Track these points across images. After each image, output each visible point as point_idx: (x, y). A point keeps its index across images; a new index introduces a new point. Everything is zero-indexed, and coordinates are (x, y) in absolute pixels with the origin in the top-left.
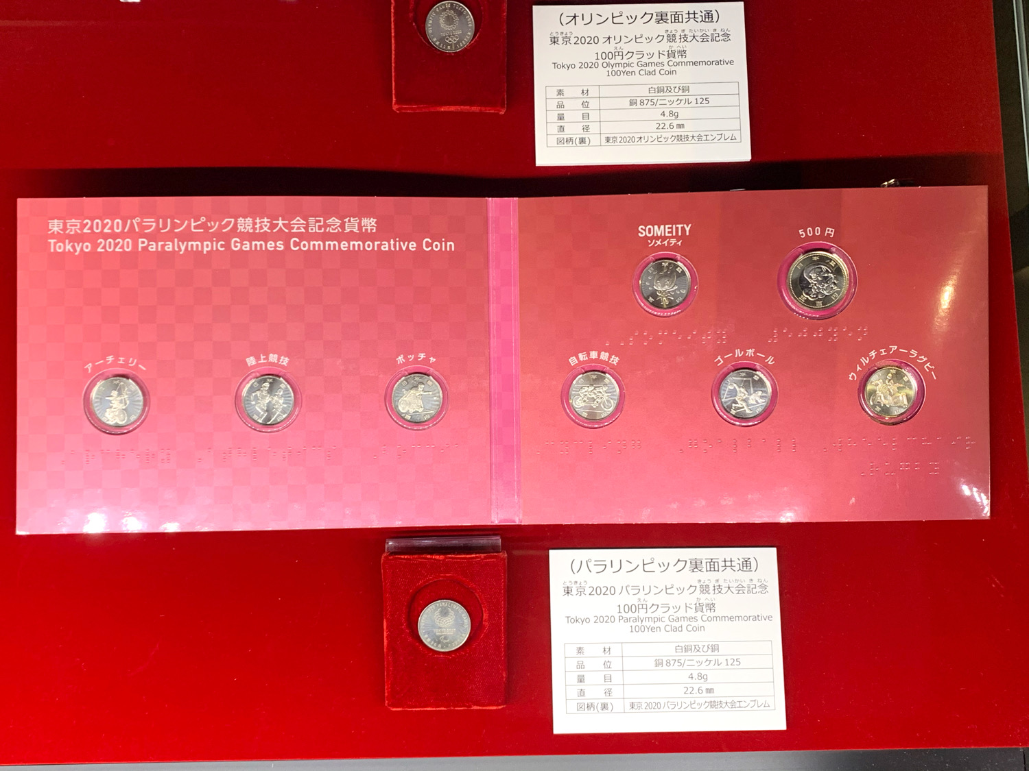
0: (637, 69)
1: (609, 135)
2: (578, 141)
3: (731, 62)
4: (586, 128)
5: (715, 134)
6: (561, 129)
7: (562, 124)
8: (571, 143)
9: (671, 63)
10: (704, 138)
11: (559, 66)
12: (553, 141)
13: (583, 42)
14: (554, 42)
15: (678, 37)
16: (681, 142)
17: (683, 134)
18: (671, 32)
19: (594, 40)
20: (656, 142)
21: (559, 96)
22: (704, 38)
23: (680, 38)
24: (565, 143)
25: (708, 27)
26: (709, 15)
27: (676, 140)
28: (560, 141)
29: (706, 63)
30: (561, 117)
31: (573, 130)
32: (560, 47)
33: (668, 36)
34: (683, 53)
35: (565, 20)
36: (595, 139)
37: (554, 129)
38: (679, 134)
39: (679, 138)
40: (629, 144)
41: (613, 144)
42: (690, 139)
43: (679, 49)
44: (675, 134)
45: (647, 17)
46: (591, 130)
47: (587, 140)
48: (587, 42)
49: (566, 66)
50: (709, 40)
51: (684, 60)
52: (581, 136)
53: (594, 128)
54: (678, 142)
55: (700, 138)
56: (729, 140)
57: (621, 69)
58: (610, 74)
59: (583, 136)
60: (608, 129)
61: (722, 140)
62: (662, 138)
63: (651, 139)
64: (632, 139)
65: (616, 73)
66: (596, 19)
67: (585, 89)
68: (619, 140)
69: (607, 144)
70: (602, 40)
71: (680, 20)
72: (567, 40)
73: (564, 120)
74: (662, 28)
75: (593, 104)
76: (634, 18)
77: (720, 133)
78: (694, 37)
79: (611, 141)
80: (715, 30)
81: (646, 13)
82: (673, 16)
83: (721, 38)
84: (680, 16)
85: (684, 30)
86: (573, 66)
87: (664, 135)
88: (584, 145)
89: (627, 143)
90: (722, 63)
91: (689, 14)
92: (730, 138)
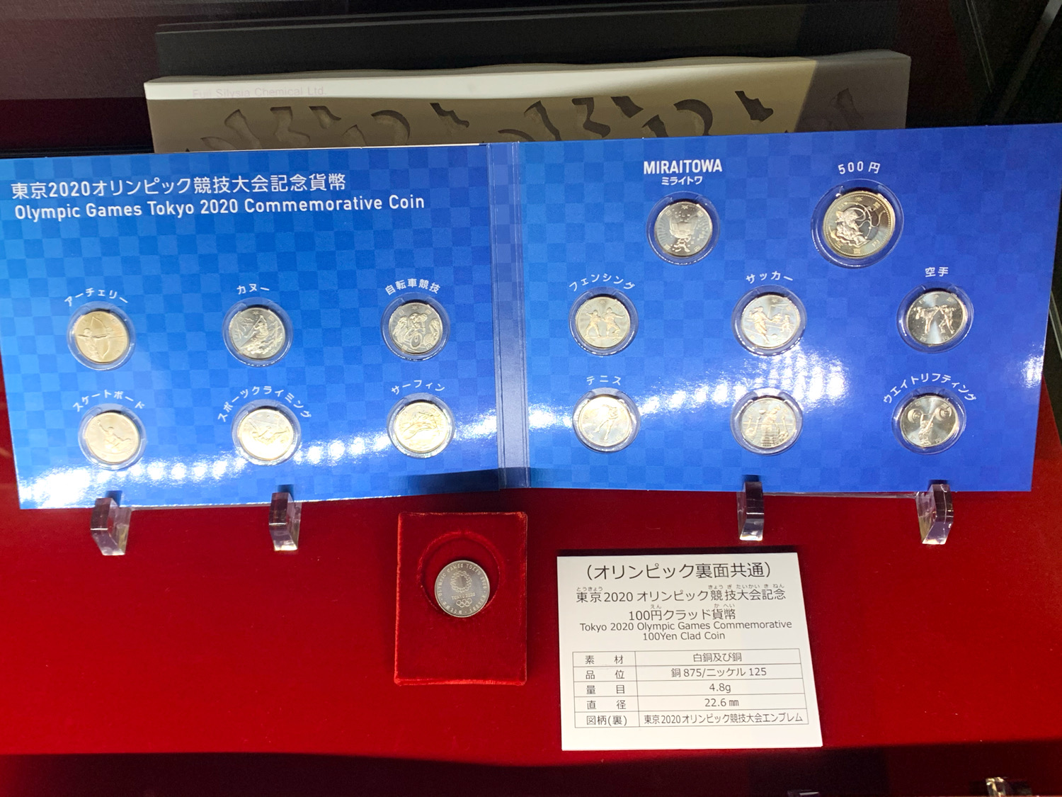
0: (678, 632)
1: (649, 714)
2: (612, 720)
3: (789, 624)
4: (622, 704)
5: (776, 713)
6: (592, 705)
7: (593, 699)
8: (603, 723)
9: (718, 625)
10: (764, 718)
11: (588, 628)
12: (581, 721)
13: (615, 599)
14: (582, 599)
15: (724, 594)
16: (736, 723)
17: (737, 713)
18: (716, 588)
19: (628, 597)
20: (705, 723)
21: (588, 665)
22: (755, 595)
23: (727, 595)
24: (597, 723)
25: (759, 583)
26: (757, 568)
27: (730, 720)
28: (590, 720)
29: (759, 626)
30: (591, 690)
31: (606, 706)
32: (588, 605)
33: (713, 592)
34: (731, 613)
35: (593, 573)
36: (632, 719)
37: (582, 704)
38: (733, 713)
39: (734, 718)
40: (673, 724)
41: (654, 725)
42: (747, 719)
43: (726, 608)
44: (729, 713)
45: (688, 570)
46: (627, 706)
47: (623, 719)
48: (619, 599)
49: (595, 628)
50: (761, 597)
51: (732, 621)
52: (616, 714)
53: (630, 704)
54: (733, 724)
55: (758, 717)
56: (793, 721)
57: (660, 631)
58: (647, 637)
59: (618, 714)
60: (649, 706)
61: (786, 721)
62: (713, 718)
63: (699, 719)
64: (677, 719)
65: (654, 637)
66: (629, 573)
67: (619, 655)
68: (661, 719)
69: (647, 725)
70: (636, 597)
71: (726, 574)
72: (596, 597)
73: (594, 693)
74: (705, 583)
75: (629, 674)
76: (672, 571)
77: (782, 712)
78: (743, 594)
79: (652, 721)
80: (767, 585)
81: (685, 566)
82: (717, 569)
83: (774, 595)
84: (725, 569)
85: (730, 586)
86: (604, 628)
87: (715, 714)
88: (619, 725)
89: (671, 724)
90: (778, 625)
91: (735, 566)
92: (795, 719)
